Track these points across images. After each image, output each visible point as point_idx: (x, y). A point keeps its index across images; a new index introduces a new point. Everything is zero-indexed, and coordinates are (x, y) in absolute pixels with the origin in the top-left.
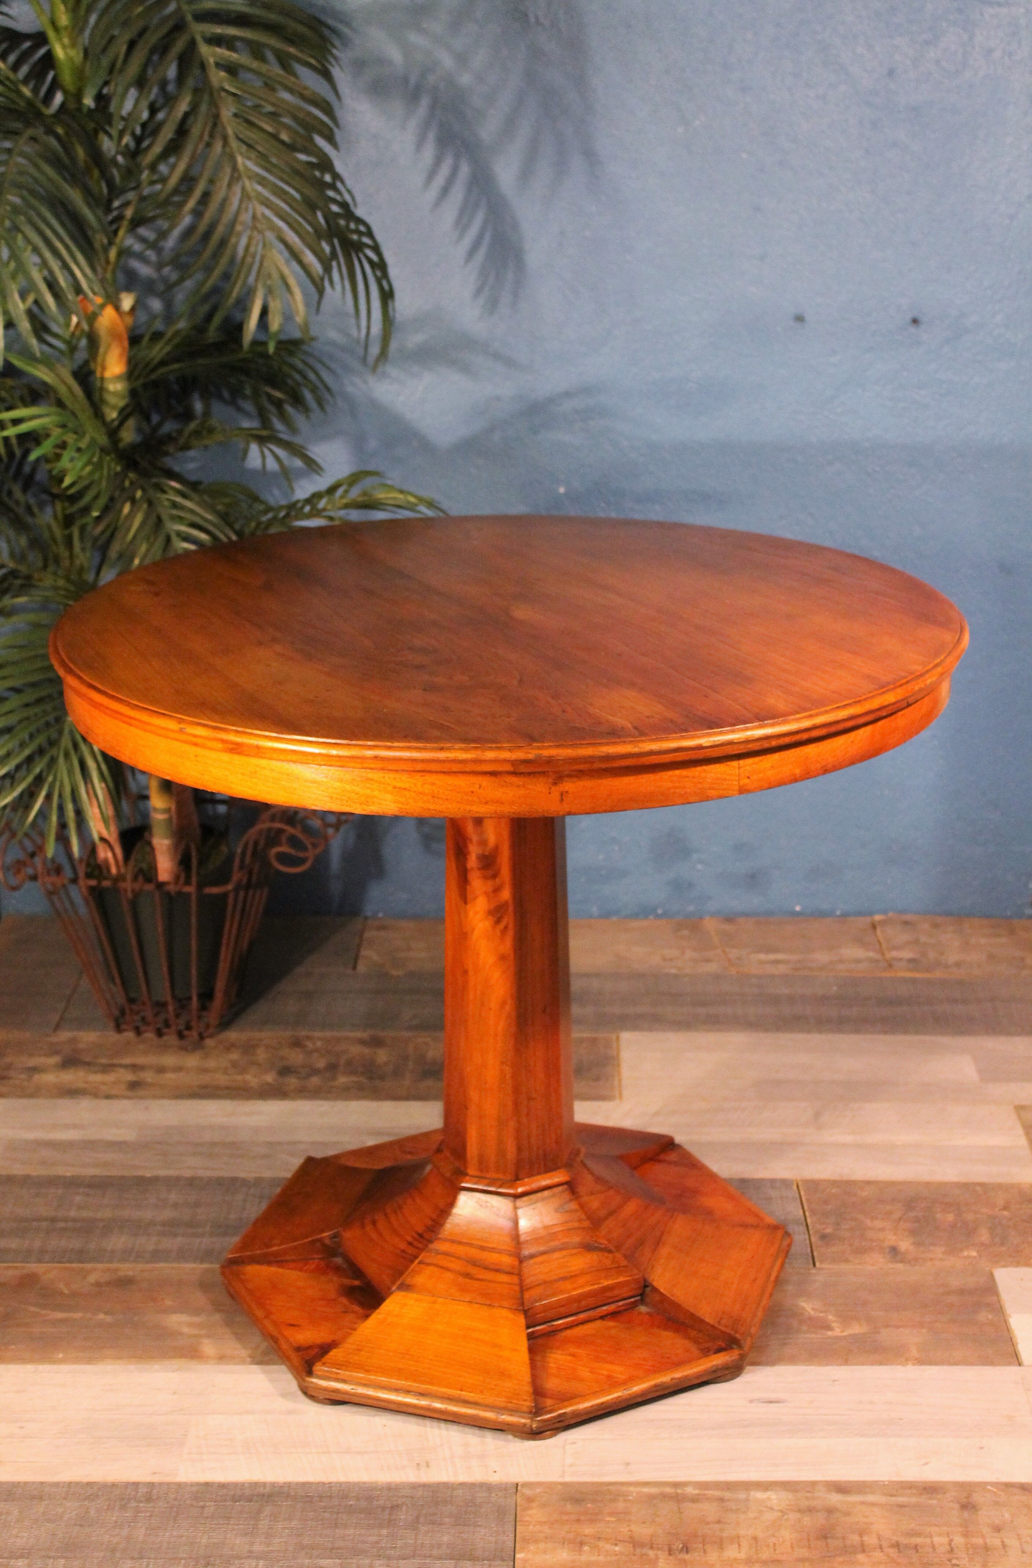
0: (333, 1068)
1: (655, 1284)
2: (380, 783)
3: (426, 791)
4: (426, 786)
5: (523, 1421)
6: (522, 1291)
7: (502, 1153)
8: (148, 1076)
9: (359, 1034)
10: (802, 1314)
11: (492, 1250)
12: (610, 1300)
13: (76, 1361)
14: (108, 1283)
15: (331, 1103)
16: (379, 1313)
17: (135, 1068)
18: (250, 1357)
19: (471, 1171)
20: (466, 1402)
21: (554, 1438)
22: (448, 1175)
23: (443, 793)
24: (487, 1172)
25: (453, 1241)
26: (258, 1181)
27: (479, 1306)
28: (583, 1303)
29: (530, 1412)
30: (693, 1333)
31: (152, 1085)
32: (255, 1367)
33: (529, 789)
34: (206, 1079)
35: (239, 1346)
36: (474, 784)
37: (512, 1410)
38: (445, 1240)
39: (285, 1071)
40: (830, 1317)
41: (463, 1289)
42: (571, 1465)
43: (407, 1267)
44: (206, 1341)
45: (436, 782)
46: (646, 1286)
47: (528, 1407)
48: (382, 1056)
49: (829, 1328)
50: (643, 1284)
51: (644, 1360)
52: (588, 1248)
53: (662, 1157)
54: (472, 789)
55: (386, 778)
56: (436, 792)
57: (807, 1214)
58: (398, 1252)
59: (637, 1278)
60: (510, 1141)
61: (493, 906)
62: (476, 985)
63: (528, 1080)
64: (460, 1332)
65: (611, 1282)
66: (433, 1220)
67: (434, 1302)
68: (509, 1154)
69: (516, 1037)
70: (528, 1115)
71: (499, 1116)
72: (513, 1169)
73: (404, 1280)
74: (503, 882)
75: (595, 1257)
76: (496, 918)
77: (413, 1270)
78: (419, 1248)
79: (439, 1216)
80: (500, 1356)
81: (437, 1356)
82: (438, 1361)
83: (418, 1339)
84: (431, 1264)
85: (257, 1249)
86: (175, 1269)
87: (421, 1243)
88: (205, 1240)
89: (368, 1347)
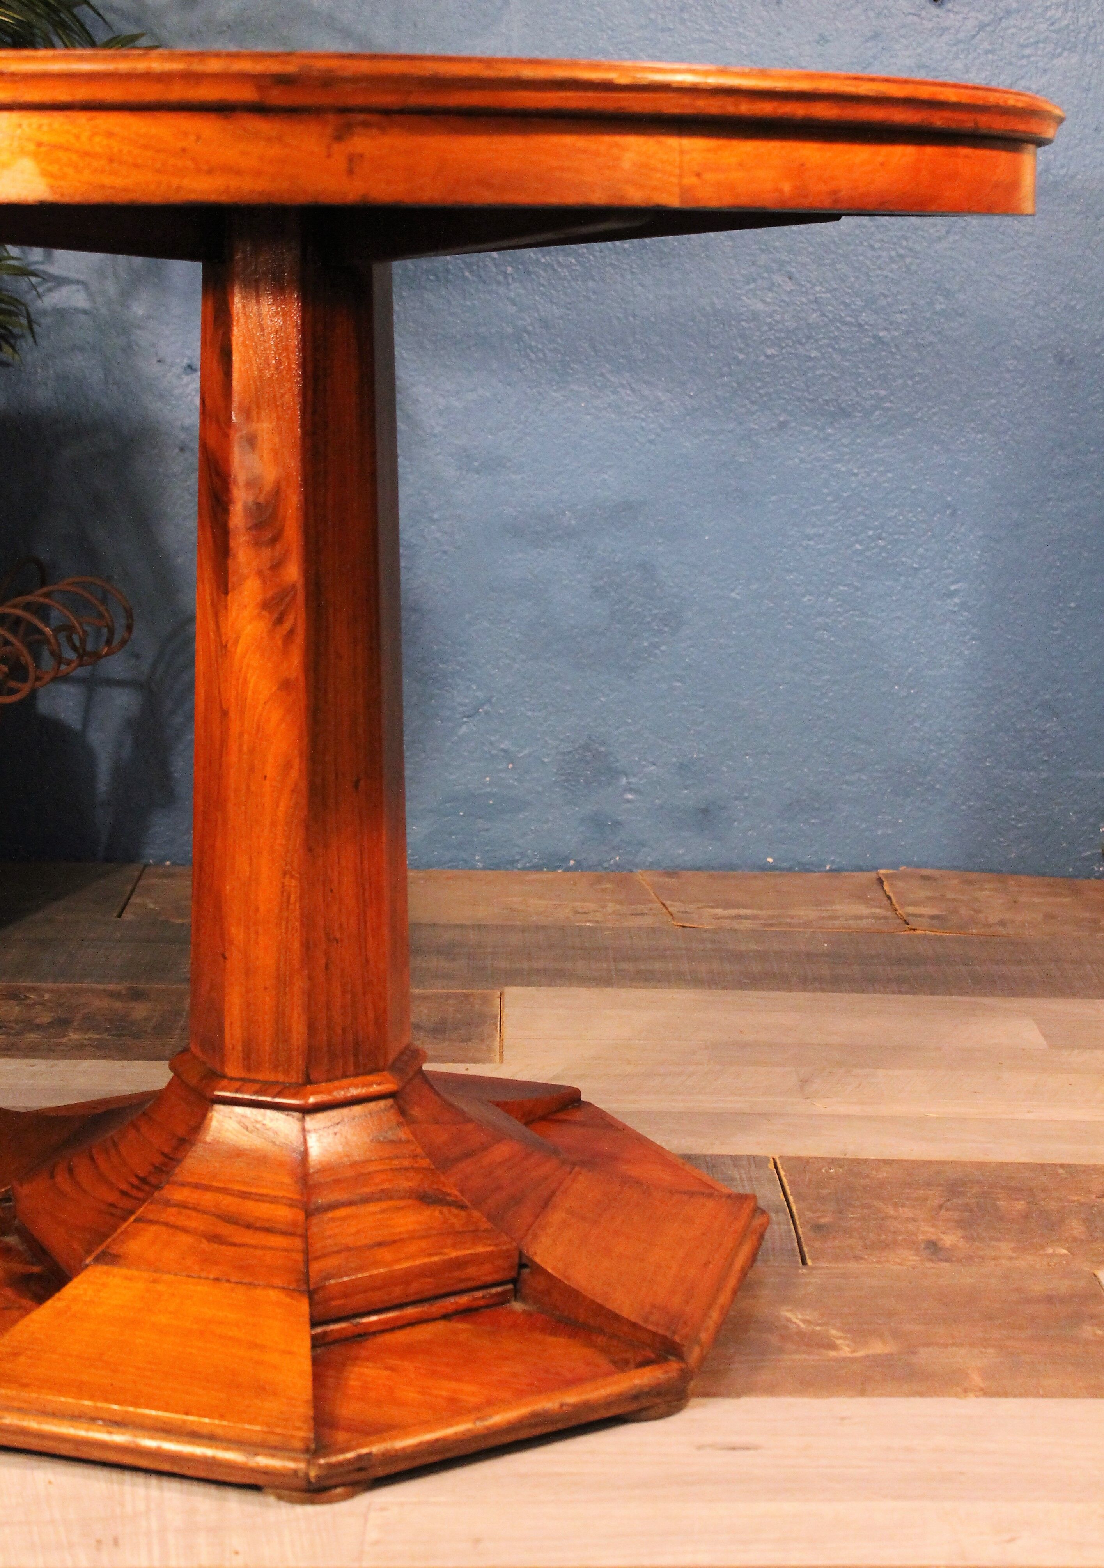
0: (63, 1023)
1: (537, 1259)
2: (13, 136)
4: (96, 139)
5: (293, 1465)
6: (307, 1262)
7: (282, 1033)
9: (110, 986)
10: (786, 1328)
11: (261, 1198)
12: (462, 1286)
16: (59, 1299)
19: (233, 1070)
20: (194, 1436)
21: (348, 1501)
22: (193, 1082)
23: (129, 151)
24: (257, 1070)
25: (197, 1186)
27: (232, 1285)
28: (415, 1286)
29: (307, 1450)
30: (601, 1340)
33: (288, 145)
36: (186, 134)
37: (275, 1448)
38: (183, 1185)
40: (833, 1332)
41: (206, 1260)
42: (377, 1543)
43: (114, 1228)
45: (115, 130)
46: (522, 1263)
47: (303, 1439)
49: (833, 1346)
50: (516, 1260)
51: (515, 1376)
52: (424, 1199)
53: (562, 1116)
54: (183, 144)
56: (115, 149)
57: (791, 1198)
58: (103, 1206)
59: (508, 1250)
60: (296, 1015)
61: (271, 593)
62: (241, 735)
63: (328, 906)
64: (195, 1327)
65: (460, 1253)
66: (166, 1156)
67: (155, 1281)
68: (295, 1036)
69: (307, 827)
70: (327, 967)
71: (278, 968)
72: (300, 1062)
73: (108, 1247)
74: (287, 551)
75: (437, 1213)
76: (276, 615)
77: (125, 1232)
78: (138, 1199)
79: (176, 1149)
80: (260, 1363)
81: (149, 1363)
82: (151, 1370)
83: (121, 1338)
84: (156, 1222)
87: (143, 1191)
89: (31, 1349)
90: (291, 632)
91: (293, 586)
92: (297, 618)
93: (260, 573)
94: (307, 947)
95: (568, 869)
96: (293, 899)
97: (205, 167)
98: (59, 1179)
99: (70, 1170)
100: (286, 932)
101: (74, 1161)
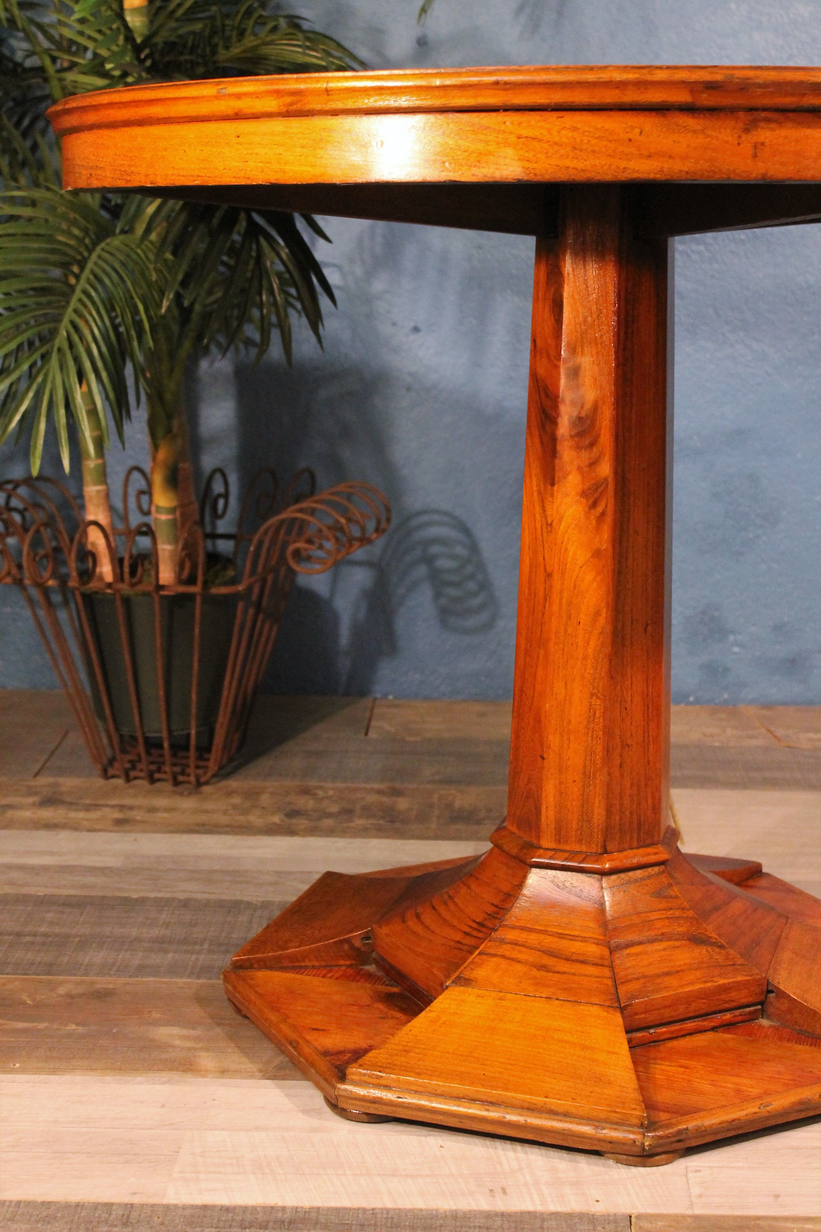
0: (348, 812)
1: (781, 987)
2: (499, 131)
3: (565, 140)
4: (564, 132)
5: (632, 1136)
6: (616, 985)
7: (586, 816)
8: (138, 815)
9: (376, 786)
11: (573, 938)
12: (727, 1006)
13: (38, 1071)
14: (81, 996)
15: (349, 840)
16: (431, 1011)
17: (122, 807)
18: (260, 1071)
19: (546, 842)
20: (552, 1113)
21: (670, 1165)
22: (514, 851)
23: (589, 141)
24: (566, 842)
25: (523, 929)
26: (265, 905)
27: (561, 1002)
28: (694, 1006)
29: (642, 1126)
32: (267, 1082)
33: (709, 136)
34: (204, 818)
35: (246, 1060)
36: (632, 128)
37: (617, 1123)
38: (514, 928)
39: (294, 813)
41: (538, 984)
42: (700, 1196)
43: (464, 960)
44: (203, 1054)
45: (579, 126)
46: (769, 990)
47: (638, 1117)
48: (402, 804)
50: (765, 988)
51: (780, 1073)
52: (694, 940)
53: (750, 883)
54: (630, 136)
55: (508, 123)
56: (578, 140)
58: (452, 943)
59: (759, 979)
60: (597, 801)
61: (588, 484)
62: (561, 592)
63: (623, 720)
64: (538, 1033)
65: (726, 981)
66: (497, 906)
67: (501, 999)
68: (596, 817)
69: (610, 661)
70: (621, 766)
71: (585, 766)
72: (600, 836)
73: (461, 973)
74: (601, 453)
75: (704, 951)
76: (591, 501)
77: (472, 963)
78: (479, 938)
79: (504, 901)
80: (594, 1061)
81: (509, 1059)
82: (511, 1064)
83: (484, 1040)
84: (496, 955)
85: (269, 952)
86: (165, 983)
87: (482, 932)
88: (202, 957)
89: (418, 1048)
90: (603, 514)
91: (606, 479)
92: (607, 504)
93: (579, 469)
94: (608, 751)
95: (689, 704)
96: (597, 714)
97: (647, 153)
98: (410, 923)
99: (418, 916)
100: (592, 739)
101: (420, 910)
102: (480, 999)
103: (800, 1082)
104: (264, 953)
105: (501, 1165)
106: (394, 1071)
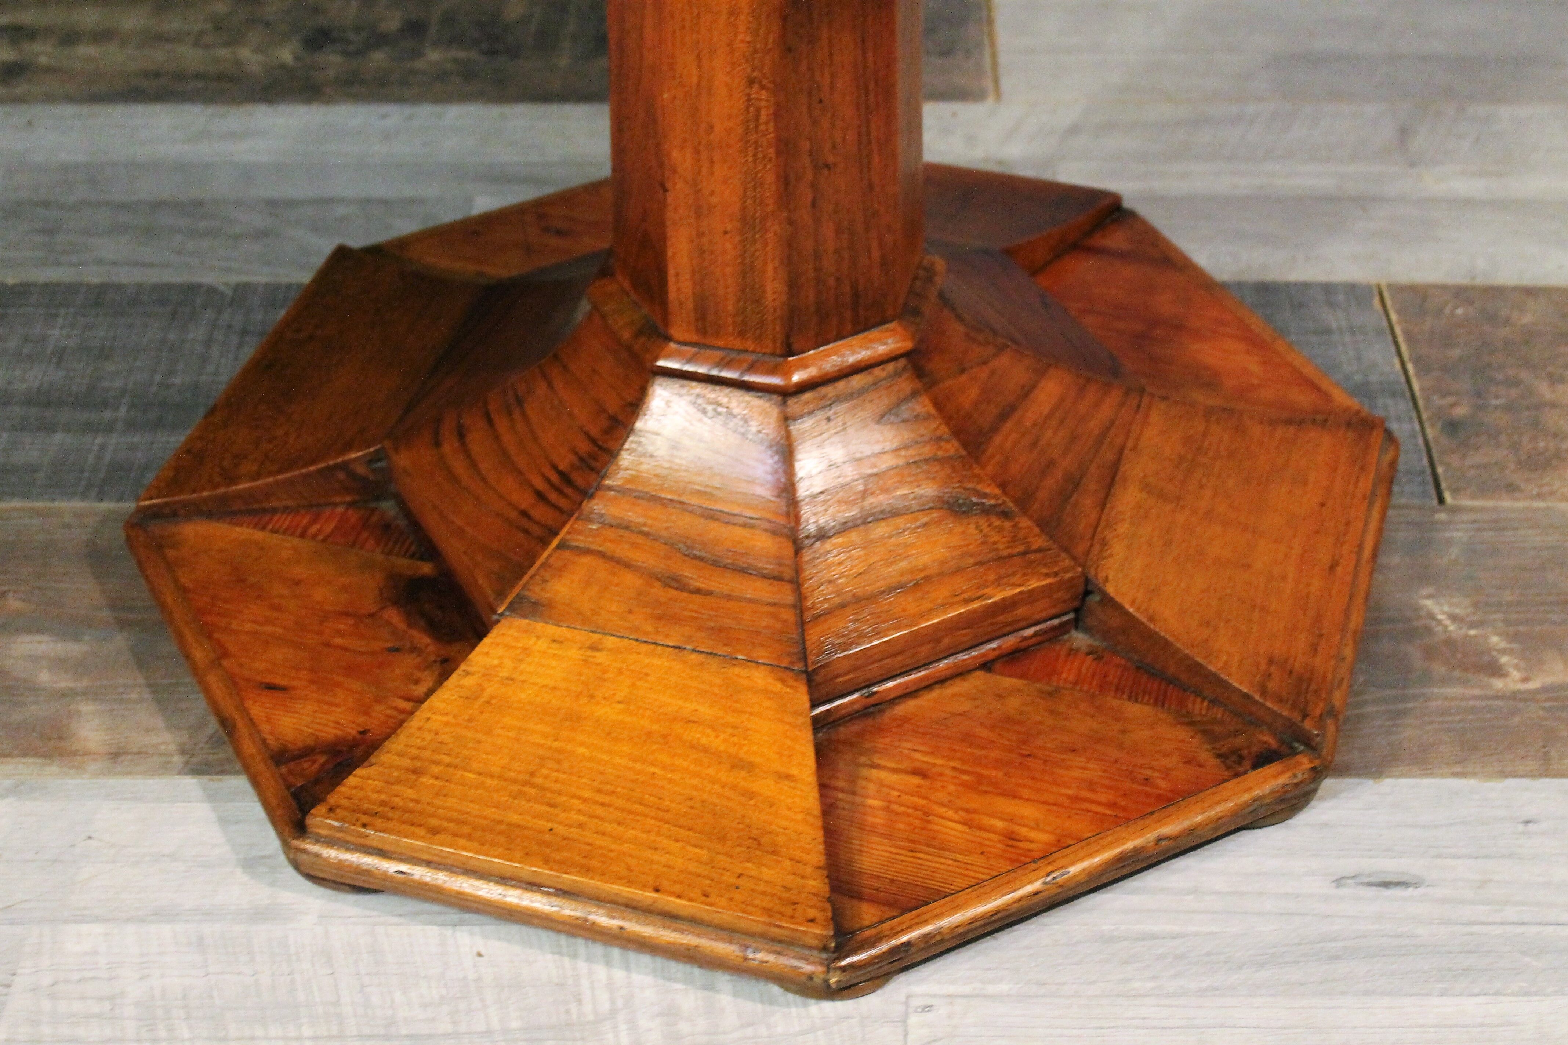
0: (415, 30)
1: (1110, 589)
5: (808, 968)
6: (802, 624)
7: (750, 291)
8: (42, 52)
10: (1429, 630)
11: (730, 519)
12: (1006, 628)
15: (407, 110)
16: (467, 673)
17: (16, 33)
18: (183, 752)
19: (680, 331)
20: (670, 917)
21: (880, 992)
22: (626, 335)
24: (717, 335)
25: (637, 497)
26: (242, 291)
27: (701, 657)
28: (946, 641)
29: (825, 949)
30: (1198, 707)
31: (51, 70)
32: (190, 783)
34: (158, 56)
35: (159, 722)
37: (781, 942)
38: (621, 492)
39: (319, 39)
40: (1494, 640)
41: (661, 616)
43: (532, 558)
44: (86, 708)
46: (1087, 593)
47: (818, 936)
48: (515, 5)
49: (1496, 670)
50: (1081, 589)
51: (1091, 786)
52: (955, 508)
57: (1410, 367)
58: (513, 515)
59: (1072, 579)
60: (770, 268)
63: (815, 123)
64: (655, 727)
65: (1009, 592)
66: (594, 441)
67: (594, 648)
68: (770, 296)
69: (784, 19)
70: (814, 204)
71: (744, 209)
72: (778, 328)
73: (526, 588)
75: (972, 529)
77: (545, 565)
78: (560, 510)
79: (607, 431)
80: (749, 794)
81: (599, 791)
82: (602, 804)
83: (556, 744)
84: (588, 552)
85: (203, 489)
86: (39, 513)
87: (566, 496)
88: (114, 439)
89: (437, 763)
94: (786, 181)
96: (763, 117)
98: (447, 448)
100: (755, 161)
101: (466, 421)
102: (554, 645)
103: (1124, 809)
104: (194, 491)
105: (580, 1002)
106: (390, 825)
